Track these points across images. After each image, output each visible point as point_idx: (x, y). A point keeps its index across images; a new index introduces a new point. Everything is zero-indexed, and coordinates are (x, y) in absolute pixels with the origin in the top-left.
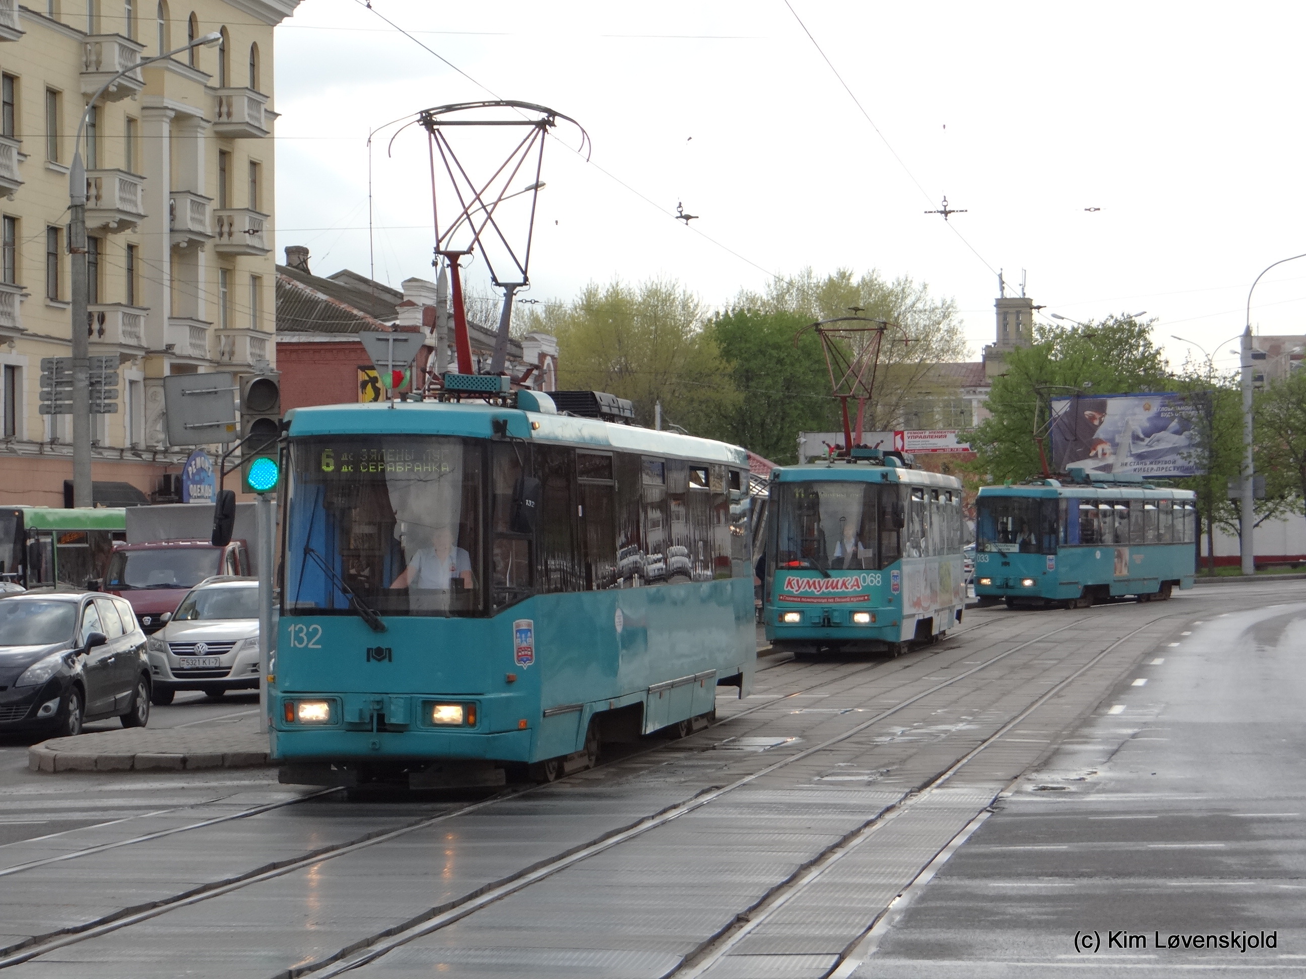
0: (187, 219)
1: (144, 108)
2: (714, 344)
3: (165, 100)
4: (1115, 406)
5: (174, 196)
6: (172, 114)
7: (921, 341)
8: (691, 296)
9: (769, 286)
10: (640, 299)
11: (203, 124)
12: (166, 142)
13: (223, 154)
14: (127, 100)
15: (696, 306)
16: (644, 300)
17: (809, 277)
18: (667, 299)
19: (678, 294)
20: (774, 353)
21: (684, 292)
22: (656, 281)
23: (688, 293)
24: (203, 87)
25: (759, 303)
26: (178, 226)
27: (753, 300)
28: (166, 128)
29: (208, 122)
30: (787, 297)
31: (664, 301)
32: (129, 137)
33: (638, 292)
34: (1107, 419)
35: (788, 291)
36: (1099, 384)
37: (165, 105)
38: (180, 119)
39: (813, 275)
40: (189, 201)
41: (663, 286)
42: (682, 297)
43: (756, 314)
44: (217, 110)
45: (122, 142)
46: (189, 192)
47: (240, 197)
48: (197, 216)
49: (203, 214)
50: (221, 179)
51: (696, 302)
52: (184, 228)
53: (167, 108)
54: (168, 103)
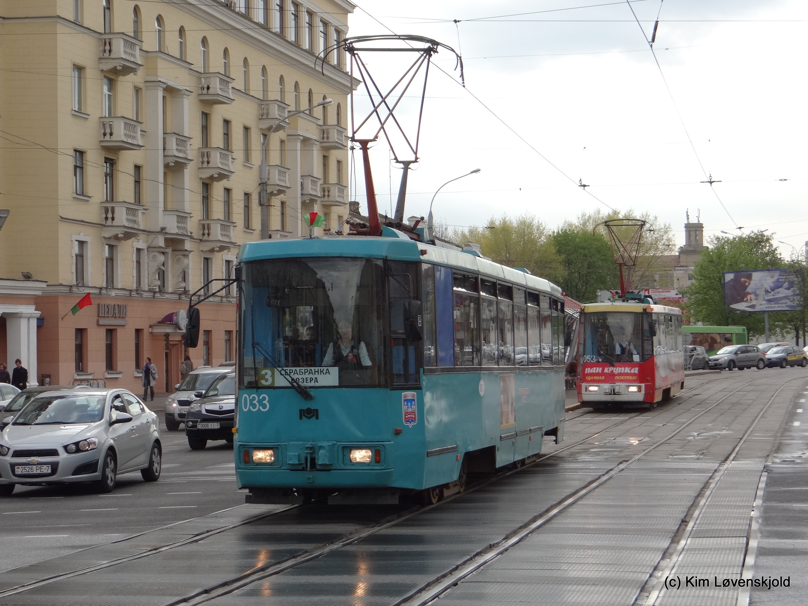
0: (309, 189)
1: (288, 135)
2: (553, 247)
3: (298, 131)
4: (756, 276)
5: (303, 178)
6: (302, 138)
7: (654, 245)
8: (541, 224)
9: (579, 218)
10: (516, 226)
11: (316, 142)
12: (299, 152)
13: (325, 157)
14: (281, 132)
15: (544, 229)
16: (519, 226)
17: (599, 213)
18: (530, 226)
19: (535, 223)
20: (582, 251)
21: (538, 221)
22: (524, 217)
23: (540, 222)
24: (315, 125)
25: (574, 227)
26: (305, 192)
27: (570, 225)
28: (299, 145)
29: (317, 141)
30: (588, 224)
31: (528, 227)
32: (282, 150)
33: (515, 222)
34: (752, 283)
35: (588, 221)
36: (748, 265)
37: (298, 134)
38: (306, 141)
39: (601, 213)
40: (310, 180)
41: (528, 219)
42: (537, 224)
43: (573, 232)
44: (322, 136)
45: (279, 152)
46: (310, 176)
47: (333, 178)
48: (313, 187)
49: (317, 186)
50: (324, 169)
51: (544, 226)
52: (308, 193)
53: (299, 135)
54: (300, 133)
